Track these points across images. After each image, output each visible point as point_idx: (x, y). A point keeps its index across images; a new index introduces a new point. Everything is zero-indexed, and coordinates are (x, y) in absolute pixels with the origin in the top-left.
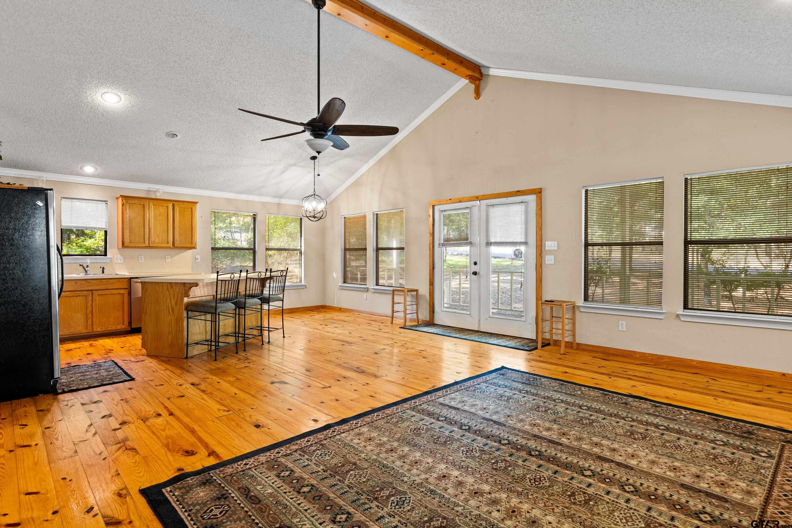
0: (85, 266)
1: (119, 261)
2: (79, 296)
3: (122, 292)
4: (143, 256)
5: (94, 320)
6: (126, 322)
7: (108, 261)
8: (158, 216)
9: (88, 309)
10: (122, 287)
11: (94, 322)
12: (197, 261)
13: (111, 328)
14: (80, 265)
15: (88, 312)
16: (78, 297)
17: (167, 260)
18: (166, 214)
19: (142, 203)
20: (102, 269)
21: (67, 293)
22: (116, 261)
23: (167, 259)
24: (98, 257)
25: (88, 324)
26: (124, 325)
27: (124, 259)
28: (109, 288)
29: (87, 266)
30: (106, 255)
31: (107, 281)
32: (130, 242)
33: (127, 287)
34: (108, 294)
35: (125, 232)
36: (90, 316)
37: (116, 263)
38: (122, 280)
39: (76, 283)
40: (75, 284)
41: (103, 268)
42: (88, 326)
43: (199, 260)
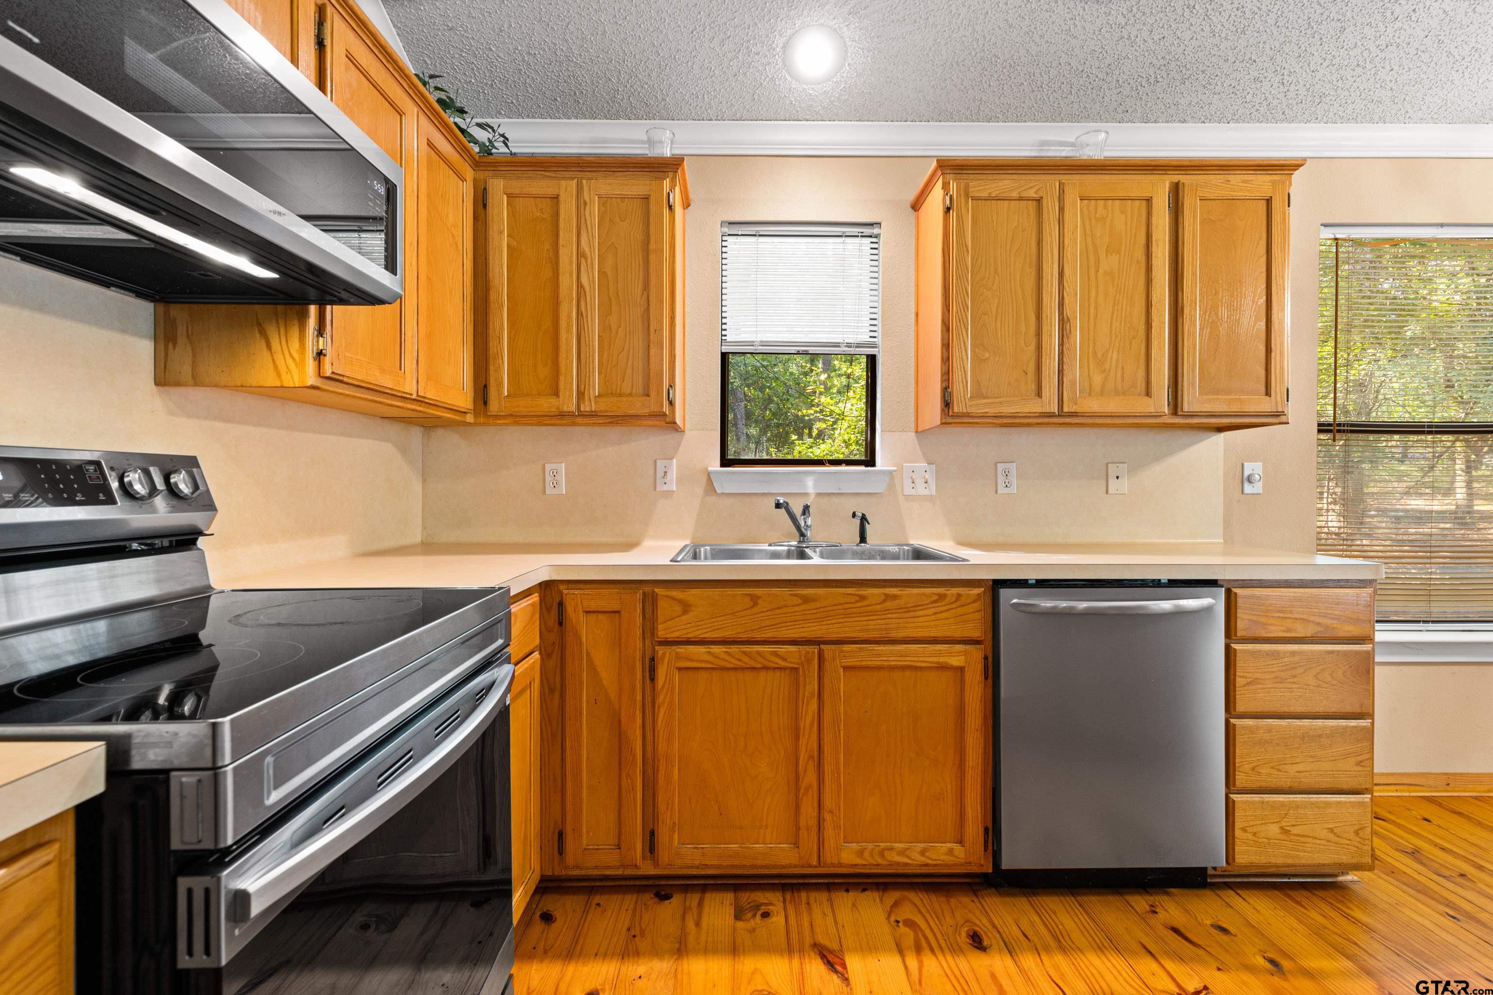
0: (797, 510)
1: (921, 490)
2: (766, 668)
3: (956, 656)
4: (1013, 467)
5: (828, 803)
6: (974, 830)
7: (879, 487)
8: (1102, 255)
9: (803, 742)
10: (958, 634)
11: (827, 816)
12: (1248, 488)
13: (902, 853)
14: (778, 506)
15: (803, 757)
16: (763, 674)
17: (1113, 484)
18: (1142, 240)
19: (1031, 194)
20: (857, 521)
21: (717, 649)
22: (908, 491)
23: (1112, 482)
24: (844, 468)
25: (802, 823)
26: (961, 842)
27: (939, 476)
28: (894, 635)
29: (806, 510)
30: (870, 461)
31: (888, 597)
32: (978, 394)
33: (976, 634)
34: (892, 668)
35: (955, 344)
36: (810, 777)
37: (908, 498)
38: (955, 591)
39: (755, 599)
40: (748, 602)
41: (864, 519)
42: (803, 833)
43: (1257, 488)
